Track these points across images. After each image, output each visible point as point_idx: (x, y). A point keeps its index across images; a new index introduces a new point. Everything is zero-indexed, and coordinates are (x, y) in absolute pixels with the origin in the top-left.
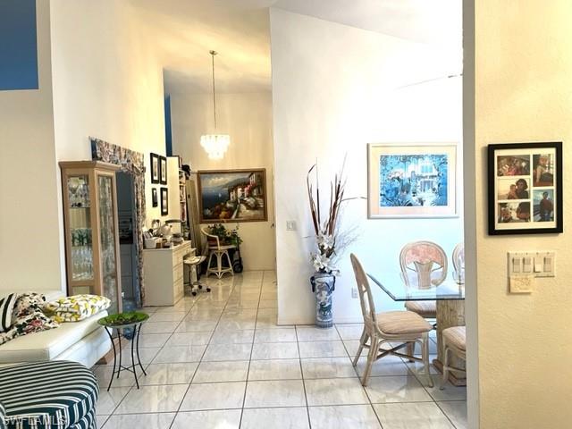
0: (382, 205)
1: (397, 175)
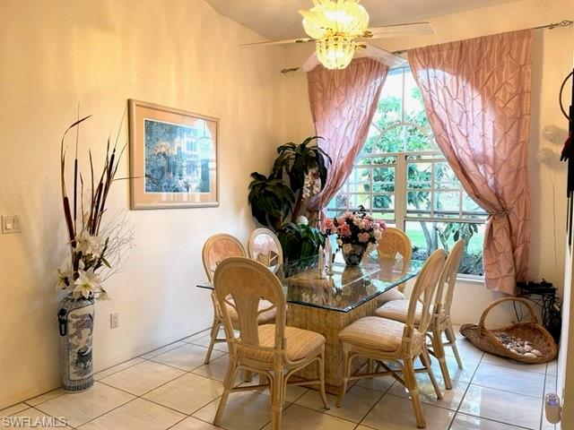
0: (147, 190)
1: (163, 150)
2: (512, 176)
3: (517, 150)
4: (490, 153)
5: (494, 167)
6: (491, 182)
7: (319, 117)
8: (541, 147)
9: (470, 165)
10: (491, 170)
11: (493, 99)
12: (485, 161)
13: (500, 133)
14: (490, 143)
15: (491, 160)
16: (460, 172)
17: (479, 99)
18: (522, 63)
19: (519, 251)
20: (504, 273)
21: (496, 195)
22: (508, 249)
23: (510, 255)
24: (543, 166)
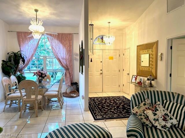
2: (69, 62)
3: (70, 57)
4: (65, 57)
5: (66, 60)
6: (65, 63)
7: (21, 46)
8: (74, 57)
9: (61, 60)
10: (65, 61)
11: (65, 46)
12: (64, 59)
13: (67, 53)
14: (65, 55)
15: (65, 59)
16: (59, 61)
17: (62, 46)
18: (70, 40)
19: (71, 77)
20: (69, 81)
21: (66, 66)
22: (69, 77)
23: (69, 78)
24: (74, 60)
